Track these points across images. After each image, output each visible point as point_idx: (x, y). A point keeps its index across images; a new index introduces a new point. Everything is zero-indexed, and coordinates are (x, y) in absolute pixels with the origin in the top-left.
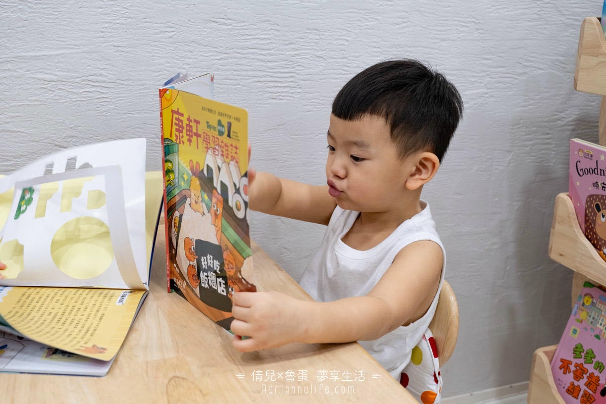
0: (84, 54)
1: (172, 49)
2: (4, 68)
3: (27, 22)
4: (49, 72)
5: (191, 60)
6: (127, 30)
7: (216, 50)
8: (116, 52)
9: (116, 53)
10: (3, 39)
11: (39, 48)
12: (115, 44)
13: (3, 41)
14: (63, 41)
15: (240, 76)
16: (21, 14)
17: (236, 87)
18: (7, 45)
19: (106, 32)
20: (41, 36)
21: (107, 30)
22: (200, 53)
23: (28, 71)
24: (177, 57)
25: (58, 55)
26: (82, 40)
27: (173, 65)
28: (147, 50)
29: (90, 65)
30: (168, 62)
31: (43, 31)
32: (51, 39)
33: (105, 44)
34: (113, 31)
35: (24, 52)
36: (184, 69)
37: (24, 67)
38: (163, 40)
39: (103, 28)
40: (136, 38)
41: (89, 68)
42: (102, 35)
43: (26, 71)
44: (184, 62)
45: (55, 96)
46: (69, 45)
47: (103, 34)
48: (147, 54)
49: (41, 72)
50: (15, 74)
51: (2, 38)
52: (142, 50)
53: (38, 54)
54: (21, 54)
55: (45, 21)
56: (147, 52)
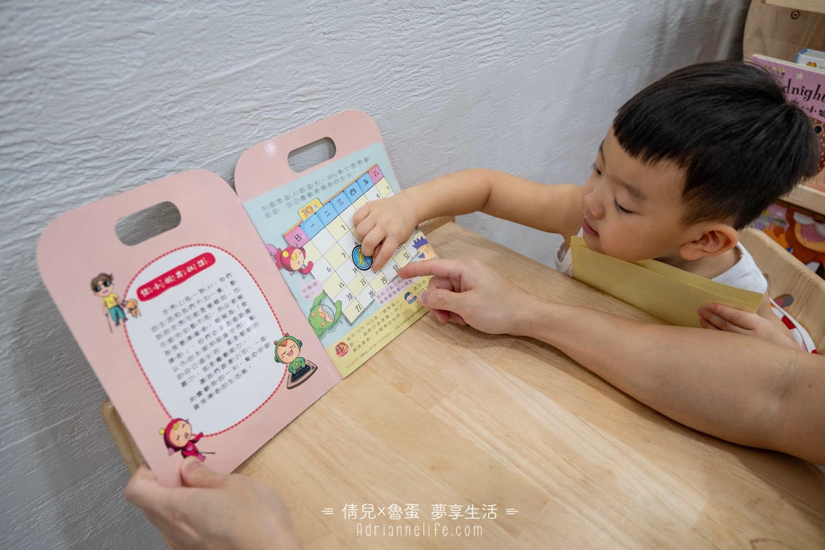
0: (288, 56)
1: (389, 21)
2: (187, 109)
3: (206, 20)
4: (248, 97)
5: (409, 32)
6: (337, 5)
7: (432, 11)
8: (326, 42)
9: (327, 45)
10: (177, 60)
11: (230, 62)
12: (325, 30)
13: (176, 64)
14: (260, 42)
15: (454, 41)
16: (196, 8)
17: (449, 57)
18: (184, 68)
19: (313, 13)
20: (229, 40)
21: (314, 10)
22: (415, 20)
23: (219, 104)
24: (393, 32)
25: (256, 66)
26: (284, 33)
27: (391, 44)
28: (361, 30)
29: (297, 72)
30: (385, 42)
31: (231, 32)
32: (243, 42)
33: (313, 34)
34: (321, 9)
35: (209, 74)
36: (401, 47)
37: (212, 99)
38: (378, 10)
39: (308, 8)
40: (349, 14)
41: (296, 76)
42: (308, 19)
43: (217, 105)
44: (401, 37)
45: (260, 131)
46: (268, 46)
47: (310, 17)
48: (363, 36)
49: (237, 100)
50: (202, 113)
51: (174, 58)
52: (355, 32)
53: (229, 72)
54: (207, 78)
55: (232, 13)
56: (361, 33)
